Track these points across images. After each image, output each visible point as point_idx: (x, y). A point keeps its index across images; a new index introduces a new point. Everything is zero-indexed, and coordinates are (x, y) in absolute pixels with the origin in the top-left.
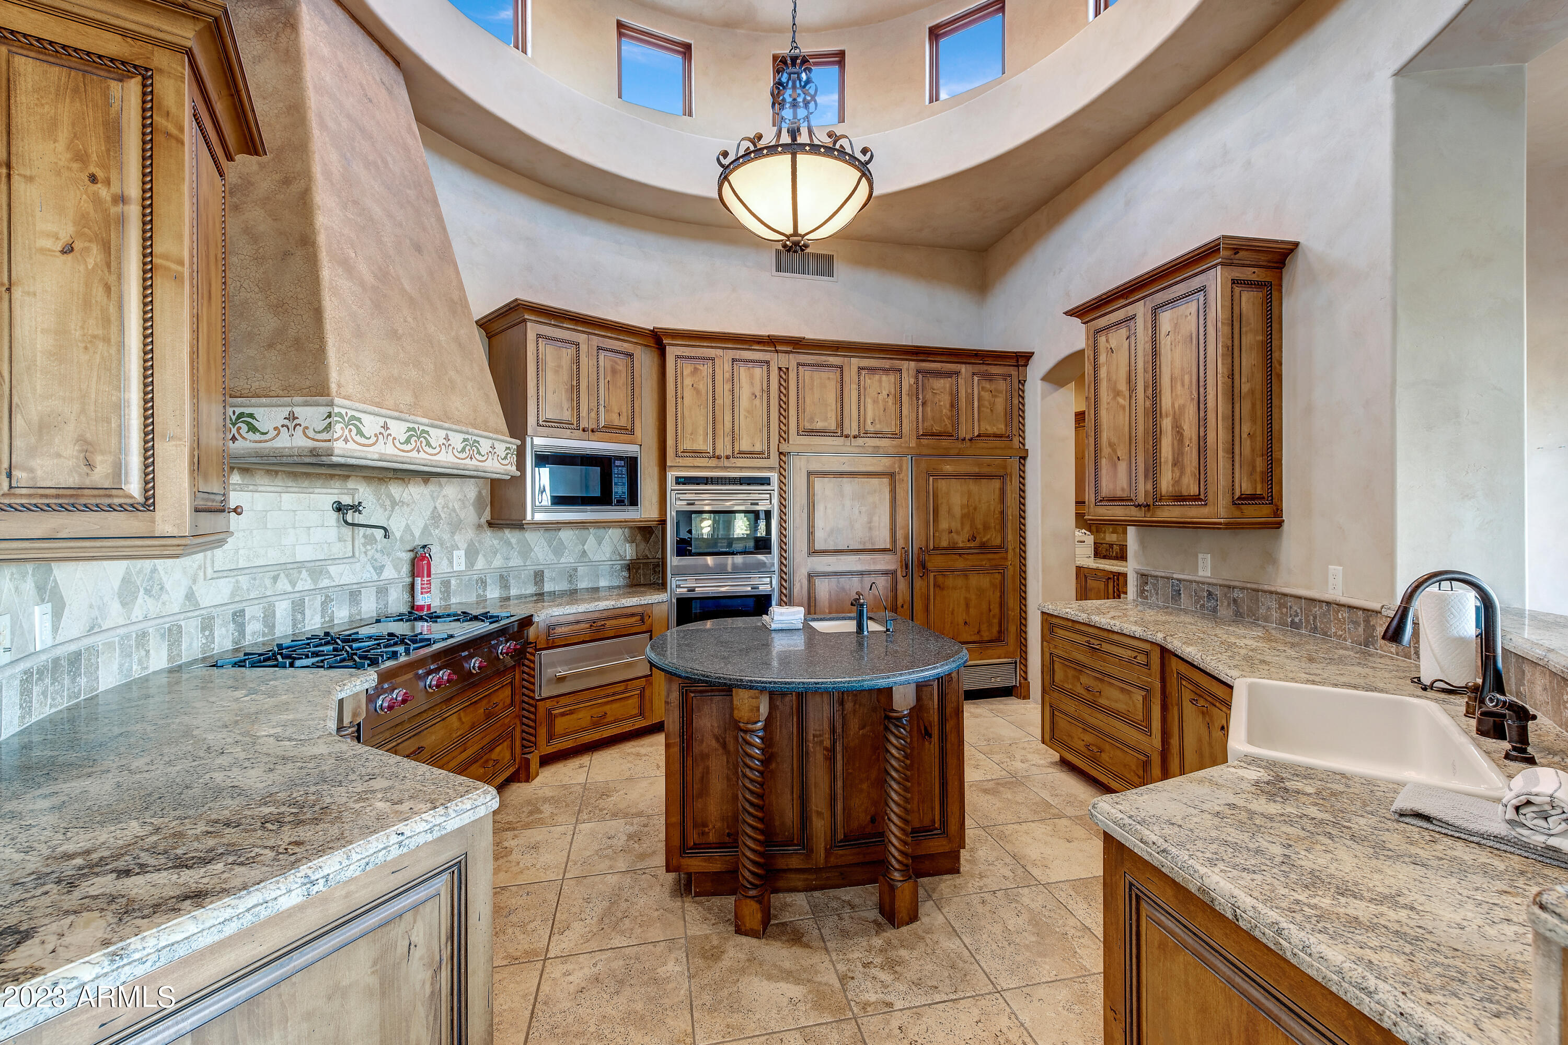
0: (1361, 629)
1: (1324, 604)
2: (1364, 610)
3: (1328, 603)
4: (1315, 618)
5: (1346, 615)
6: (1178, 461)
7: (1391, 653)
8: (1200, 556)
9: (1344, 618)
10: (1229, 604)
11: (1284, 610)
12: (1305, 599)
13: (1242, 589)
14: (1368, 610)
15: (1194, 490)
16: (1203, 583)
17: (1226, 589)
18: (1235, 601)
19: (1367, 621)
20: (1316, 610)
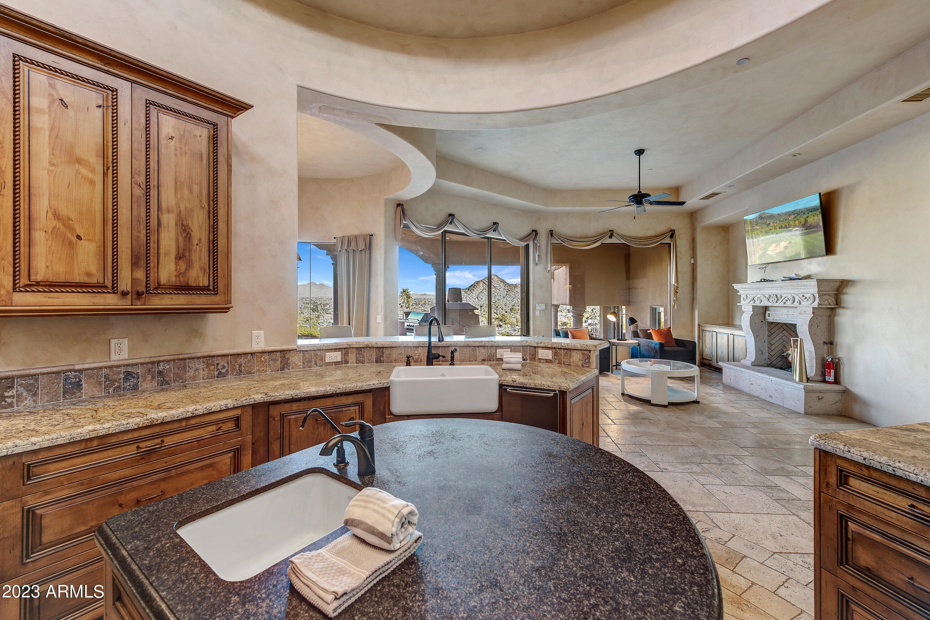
0: (279, 363)
1: (249, 356)
2: (281, 351)
3: (252, 354)
4: (240, 366)
5: (267, 357)
6: (184, 256)
7: (300, 368)
8: (113, 342)
9: (266, 360)
10: (153, 378)
11: (212, 368)
12: (231, 355)
13: (168, 361)
14: (284, 351)
15: (204, 281)
16: (118, 366)
17: (150, 366)
18: (160, 373)
19: (283, 357)
20: (242, 360)
